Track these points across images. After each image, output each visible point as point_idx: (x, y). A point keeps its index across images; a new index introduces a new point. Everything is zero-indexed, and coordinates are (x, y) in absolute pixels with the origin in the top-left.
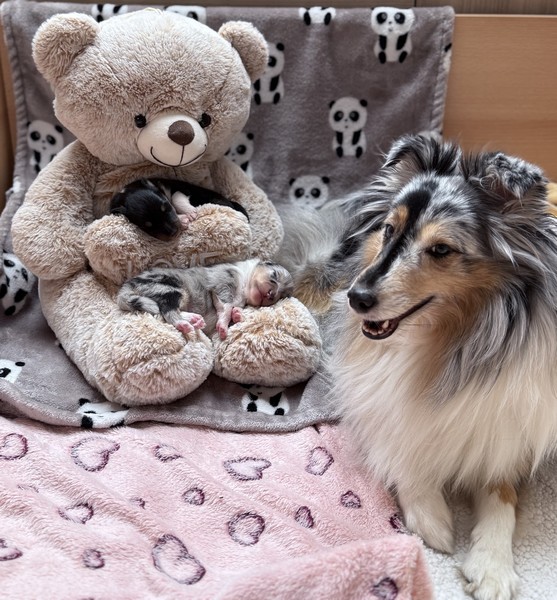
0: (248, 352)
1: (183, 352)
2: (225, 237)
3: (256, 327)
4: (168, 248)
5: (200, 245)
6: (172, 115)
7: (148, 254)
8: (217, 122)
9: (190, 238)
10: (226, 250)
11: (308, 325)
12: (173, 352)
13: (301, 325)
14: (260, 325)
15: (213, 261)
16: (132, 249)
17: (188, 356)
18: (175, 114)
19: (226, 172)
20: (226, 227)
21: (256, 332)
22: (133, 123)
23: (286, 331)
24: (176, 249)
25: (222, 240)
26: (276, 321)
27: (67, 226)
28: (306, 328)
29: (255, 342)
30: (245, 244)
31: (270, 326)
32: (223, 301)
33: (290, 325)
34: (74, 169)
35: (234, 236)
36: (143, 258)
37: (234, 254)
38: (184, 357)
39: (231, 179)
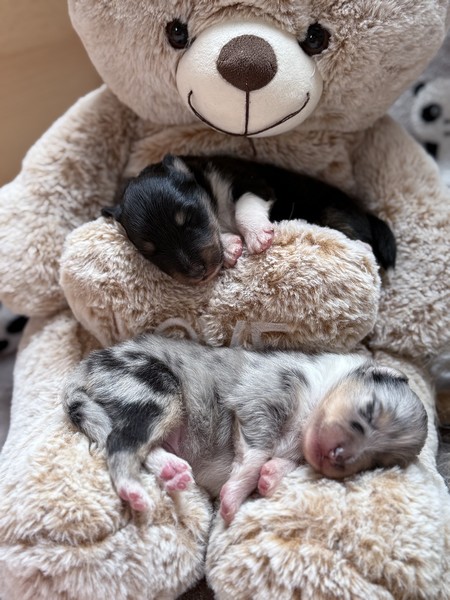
0: (258, 581)
1: (108, 545)
2: (304, 298)
3: (291, 525)
4: (191, 300)
5: (250, 304)
6: (236, 22)
7: (146, 307)
8: (343, 45)
9: (235, 287)
10: (303, 324)
11: (423, 554)
12: (84, 543)
13: (401, 553)
14: (301, 524)
15: (275, 341)
16: (117, 291)
17: (119, 556)
18: (244, 21)
19: (385, 157)
20: (308, 278)
21: (286, 540)
22: (163, 37)
23: (351, 560)
24: (205, 305)
25: (296, 302)
26: (339, 527)
27: (52, 228)
28: (412, 561)
29: (275, 563)
30: (353, 317)
31: (320, 534)
32: (249, 441)
33: (368, 546)
34: (92, 125)
35: (325, 298)
36: (136, 313)
37: (320, 336)
38: (110, 556)
39: (393, 170)
